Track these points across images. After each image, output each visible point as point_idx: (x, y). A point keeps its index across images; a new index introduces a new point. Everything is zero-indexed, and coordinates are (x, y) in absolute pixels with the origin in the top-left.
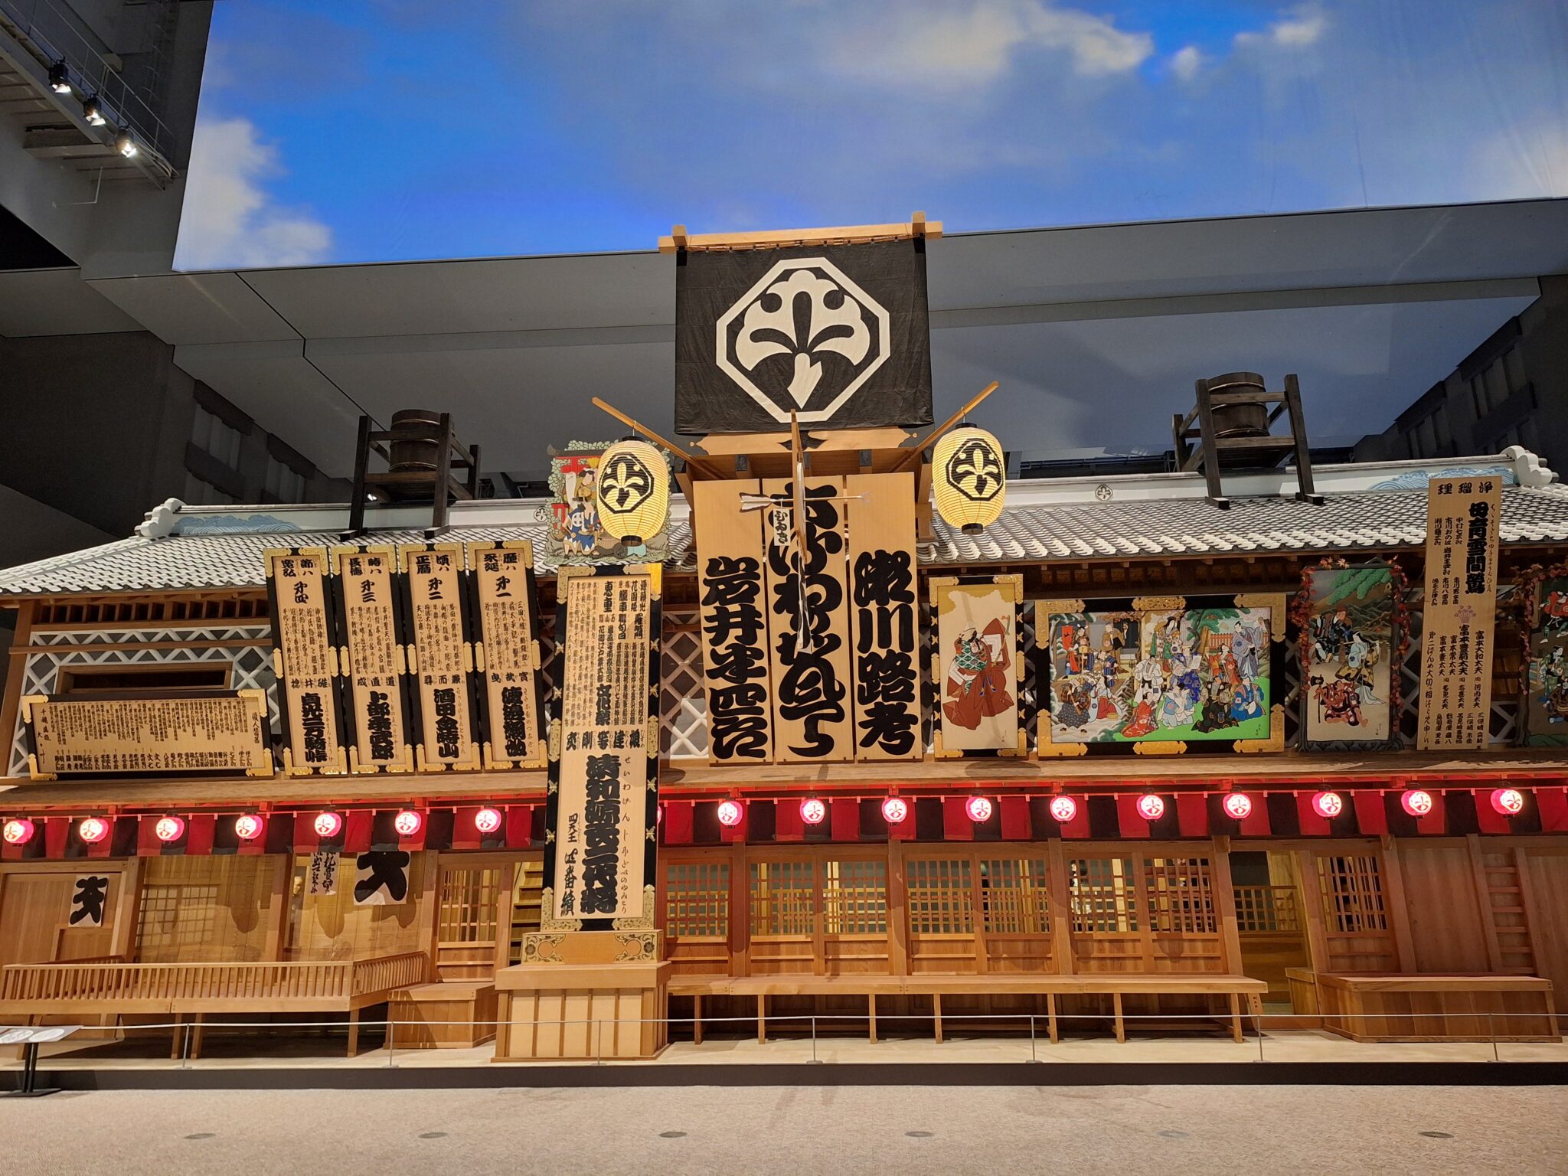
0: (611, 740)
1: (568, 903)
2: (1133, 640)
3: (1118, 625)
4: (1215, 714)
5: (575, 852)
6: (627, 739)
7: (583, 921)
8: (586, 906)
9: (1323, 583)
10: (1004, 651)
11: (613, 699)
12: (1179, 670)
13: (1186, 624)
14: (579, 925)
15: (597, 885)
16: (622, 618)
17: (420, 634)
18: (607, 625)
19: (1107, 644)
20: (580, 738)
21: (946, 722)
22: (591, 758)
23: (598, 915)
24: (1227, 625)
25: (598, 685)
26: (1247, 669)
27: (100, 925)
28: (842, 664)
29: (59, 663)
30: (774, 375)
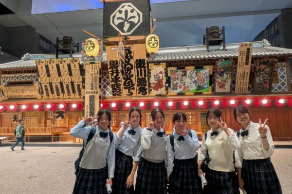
0: (93, 93)
2: (185, 75)
3: (183, 72)
4: (199, 88)
5: (88, 111)
6: (96, 92)
9: (219, 63)
10: (163, 77)
11: (93, 86)
12: (193, 80)
13: (195, 72)
16: (95, 71)
17: (62, 75)
18: (92, 73)
19: (181, 75)
20: (88, 92)
21: (152, 90)
22: (90, 96)
24: (202, 72)
25: (91, 83)
26: (205, 80)
27: (17, 122)
28: (134, 79)
29: (7, 81)
30: (121, 26)
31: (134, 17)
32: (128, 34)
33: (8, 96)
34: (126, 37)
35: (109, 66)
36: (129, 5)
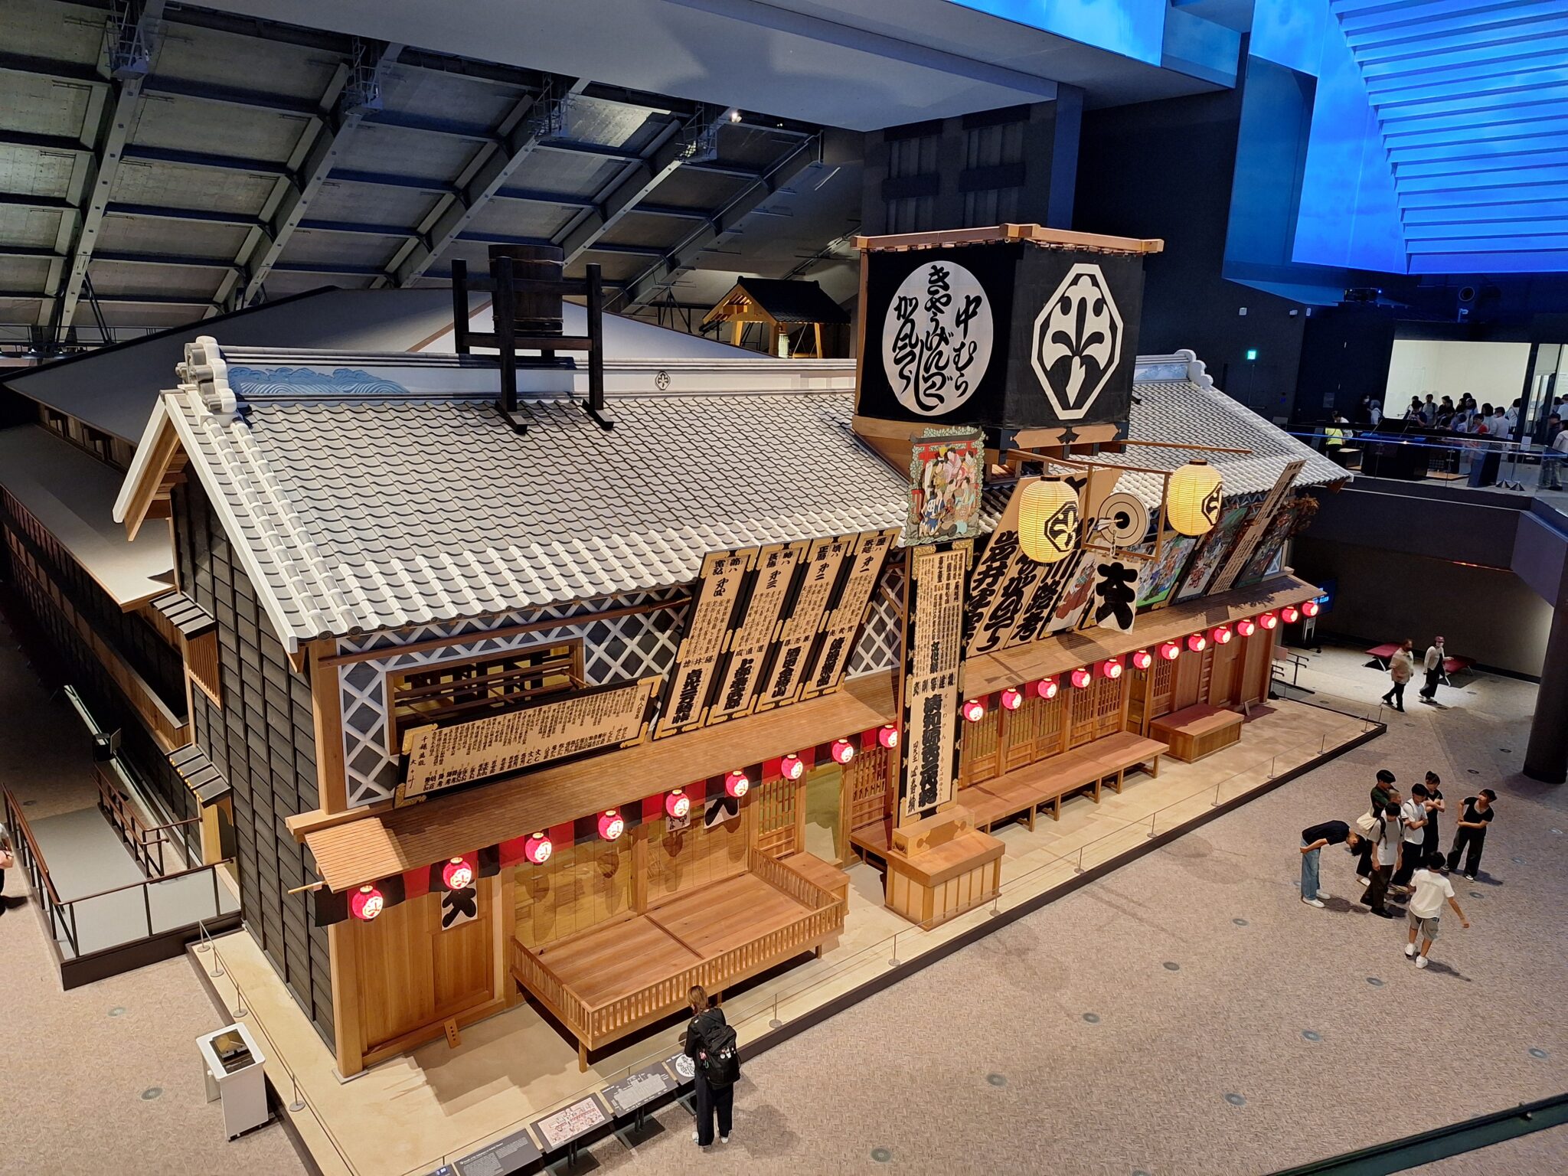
0: (938, 683)
1: (912, 805)
4: (1155, 591)
5: (916, 768)
6: (946, 681)
7: (921, 813)
8: (922, 804)
9: (1226, 517)
11: (940, 651)
12: (1155, 570)
14: (920, 816)
15: (928, 786)
16: (948, 585)
17: (798, 608)
18: (939, 593)
20: (921, 686)
21: (1054, 617)
22: (927, 699)
23: (928, 806)
25: (931, 643)
27: (475, 917)
28: (1029, 592)
29: (382, 670)
30: (1060, 373)
31: (1097, 338)
32: (1079, 414)
33: (433, 779)
34: (1069, 429)
35: (987, 554)
36: (1093, 277)
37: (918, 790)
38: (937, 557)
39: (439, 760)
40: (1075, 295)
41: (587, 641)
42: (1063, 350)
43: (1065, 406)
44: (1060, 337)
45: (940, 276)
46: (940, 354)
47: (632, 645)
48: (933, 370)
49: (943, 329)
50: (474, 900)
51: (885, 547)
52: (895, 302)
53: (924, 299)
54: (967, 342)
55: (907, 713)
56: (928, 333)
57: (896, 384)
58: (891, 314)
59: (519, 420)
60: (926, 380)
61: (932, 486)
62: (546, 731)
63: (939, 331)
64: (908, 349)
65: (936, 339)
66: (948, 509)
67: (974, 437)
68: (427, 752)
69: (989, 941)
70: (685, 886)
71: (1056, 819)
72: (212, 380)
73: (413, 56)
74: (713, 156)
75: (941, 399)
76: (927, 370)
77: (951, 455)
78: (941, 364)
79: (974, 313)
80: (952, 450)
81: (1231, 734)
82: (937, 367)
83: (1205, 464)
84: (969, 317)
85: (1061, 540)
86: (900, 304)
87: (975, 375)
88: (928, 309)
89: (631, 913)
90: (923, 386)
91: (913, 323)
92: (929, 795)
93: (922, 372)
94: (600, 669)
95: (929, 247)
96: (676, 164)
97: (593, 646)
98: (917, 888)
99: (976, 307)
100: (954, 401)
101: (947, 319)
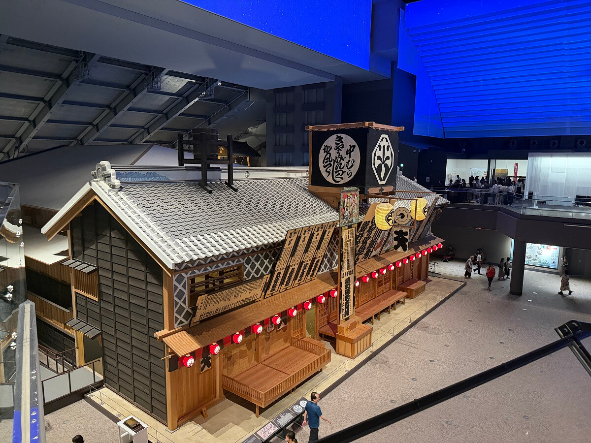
0: (349, 273)
1: (343, 316)
5: (344, 303)
6: (351, 272)
7: (346, 319)
8: (345, 316)
11: (349, 262)
15: (347, 310)
16: (351, 240)
17: (309, 250)
18: (348, 242)
20: (344, 274)
22: (346, 279)
23: (347, 317)
25: (347, 259)
27: (211, 368)
28: (369, 242)
29: (186, 276)
30: (379, 169)
31: (388, 158)
32: (384, 182)
33: (202, 315)
34: (381, 187)
35: (360, 229)
36: (386, 139)
37: (344, 311)
38: (348, 230)
39: (205, 308)
40: (382, 144)
41: (245, 264)
42: (380, 162)
43: (381, 180)
44: (379, 158)
45: (340, 139)
46: (341, 164)
47: (257, 265)
48: (339, 169)
49: (341, 156)
50: (210, 361)
51: (334, 227)
52: (323, 147)
53: (334, 146)
54: (351, 160)
55: (341, 283)
56: (336, 157)
57: (325, 174)
58: (322, 151)
59: (209, 189)
60: (336, 173)
61: (347, 206)
62: (236, 296)
63: (340, 156)
64: (329, 162)
65: (339, 159)
66: (351, 214)
67: (356, 190)
68: (202, 305)
69: (373, 360)
70: (271, 352)
71: (379, 320)
72: (110, 177)
73: (103, 60)
74: (213, 97)
75: (342, 179)
76: (336, 169)
77: (351, 196)
78: (341, 167)
79: (353, 150)
80: (351, 194)
81: (423, 289)
82: (340, 168)
83: (422, 197)
84: (351, 152)
85: (390, 222)
86: (325, 148)
87: (354, 170)
88: (335, 149)
89: (256, 363)
90: (335, 175)
91: (330, 154)
92: (347, 313)
93: (334, 170)
94: (249, 273)
95: (335, 129)
96: (197, 99)
97: (246, 266)
98: (348, 345)
99: (353, 148)
100: (347, 179)
101: (343, 152)
